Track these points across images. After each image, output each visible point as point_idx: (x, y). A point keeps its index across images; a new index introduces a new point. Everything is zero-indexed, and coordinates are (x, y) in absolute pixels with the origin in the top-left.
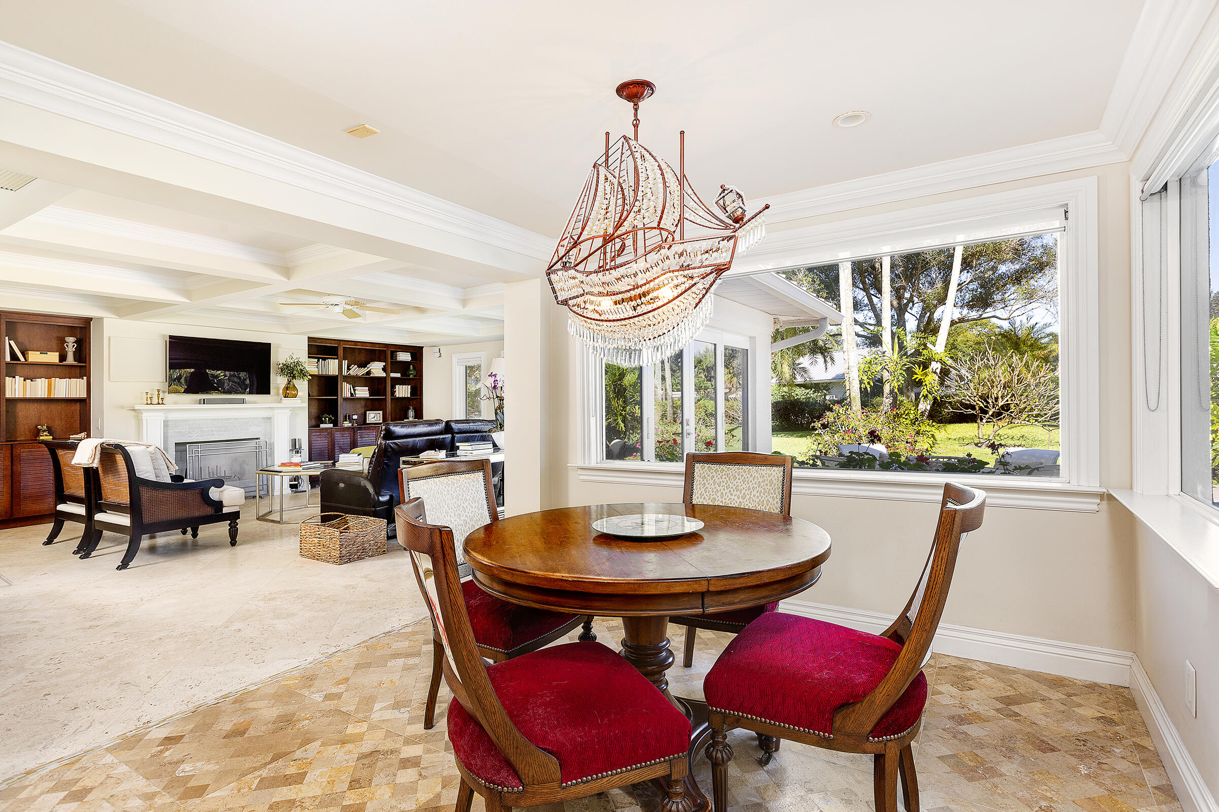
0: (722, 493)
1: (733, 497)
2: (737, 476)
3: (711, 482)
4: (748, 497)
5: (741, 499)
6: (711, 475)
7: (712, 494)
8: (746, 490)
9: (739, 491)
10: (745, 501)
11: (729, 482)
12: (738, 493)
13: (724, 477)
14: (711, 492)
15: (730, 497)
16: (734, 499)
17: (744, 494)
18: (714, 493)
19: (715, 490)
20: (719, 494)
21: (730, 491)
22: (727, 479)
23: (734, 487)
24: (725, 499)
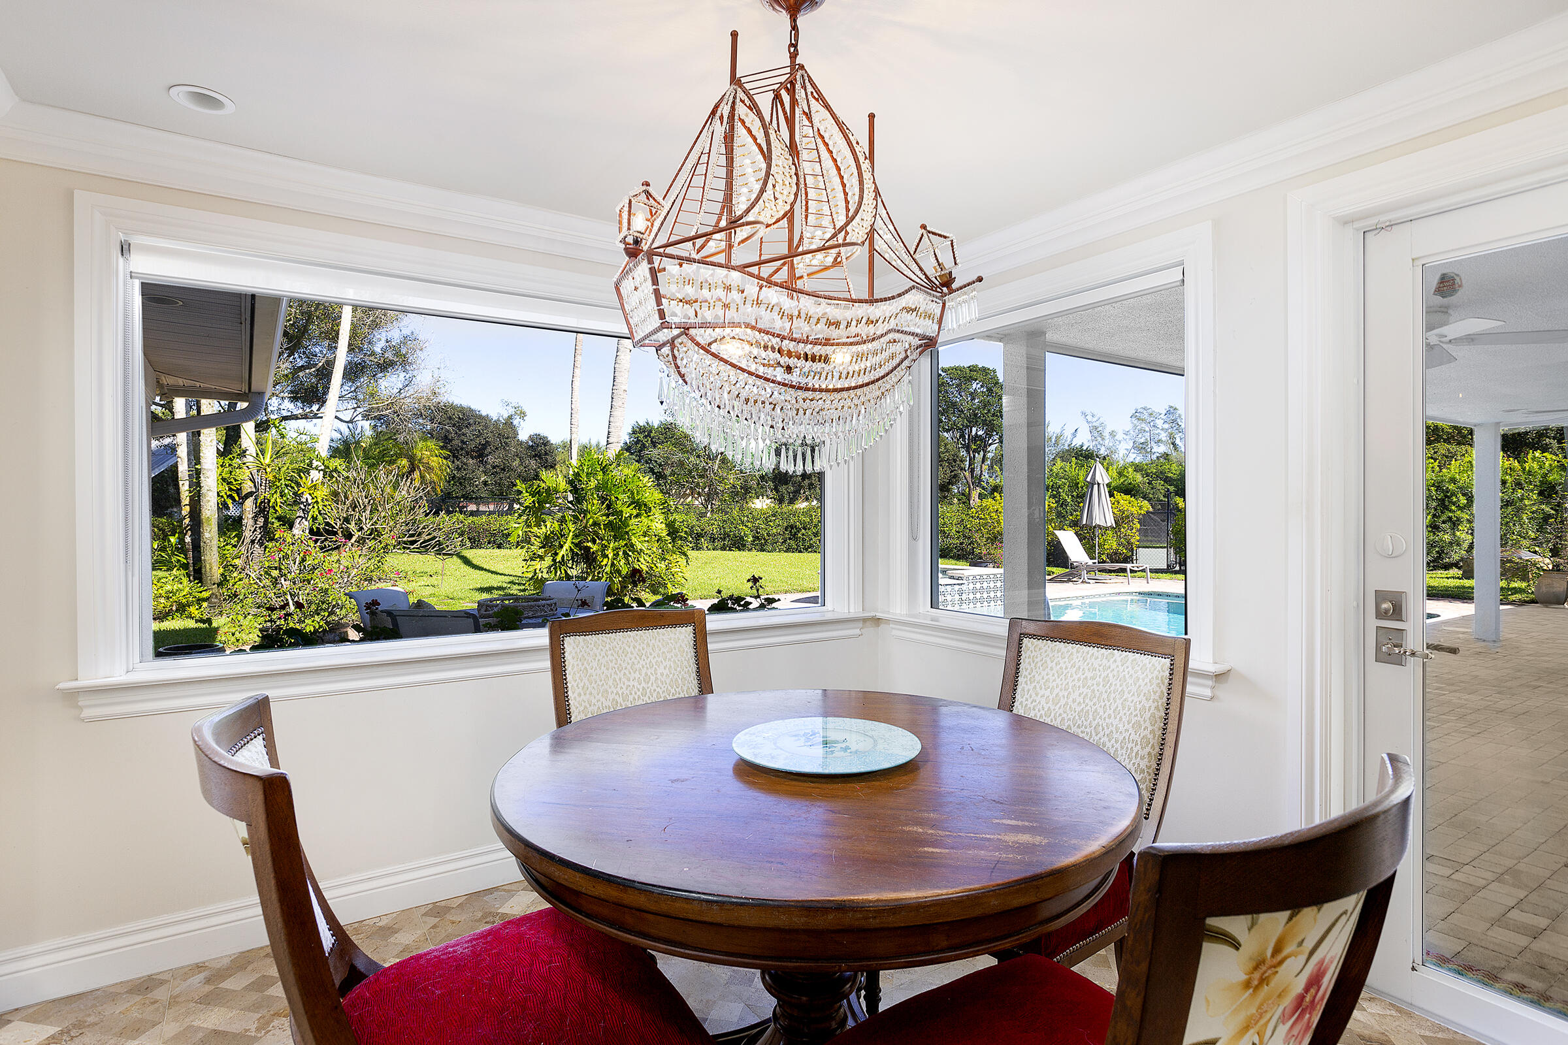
0: (615, 680)
1: (631, 683)
2: (627, 648)
3: (595, 664)
4: (653, 678)
5: (643, 684)
6: (591, 653)
7: (601, 684)
8: (647, 668)
9: (637, 672)
10: (650, 685)
11: (619, 660)
12: (637, 675)
13: (610, 653)
14: (599, 682)
15: (627, 683)
16: (633, 686)
17: (646, 674)
18: (603, 682)
19: (603, 677)
20: (610, 682)
21: (625, 674)
22: (615, 655)
23: (629, 667)
24: (621, 688)
